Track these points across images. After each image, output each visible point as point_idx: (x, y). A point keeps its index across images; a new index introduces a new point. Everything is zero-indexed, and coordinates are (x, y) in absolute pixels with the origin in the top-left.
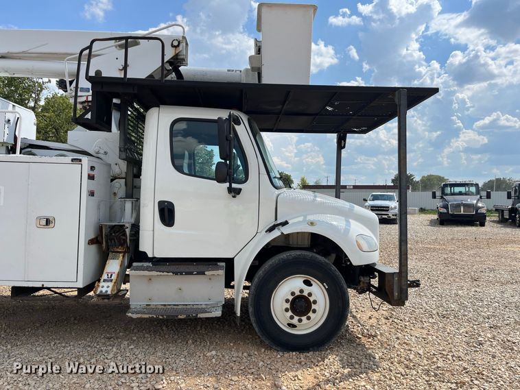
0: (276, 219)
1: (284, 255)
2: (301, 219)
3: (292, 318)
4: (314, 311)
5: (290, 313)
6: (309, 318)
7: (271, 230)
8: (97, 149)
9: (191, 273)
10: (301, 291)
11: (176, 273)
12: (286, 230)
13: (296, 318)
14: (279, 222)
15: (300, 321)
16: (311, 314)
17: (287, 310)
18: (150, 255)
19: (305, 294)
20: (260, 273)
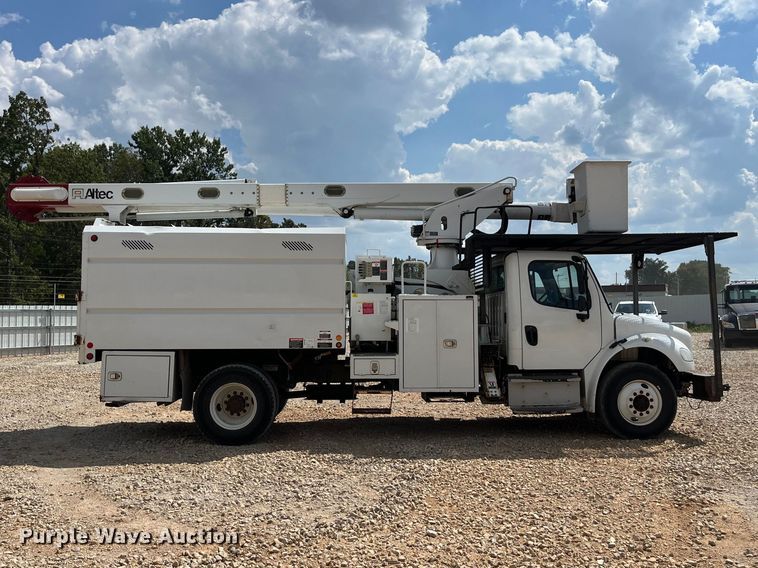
0: (615, 337)
1: (625, 366)
2: (636, 337)
3: (635, 412)
4: (652, 407)
5: (633, 409)
6: (648, 413)
7: (613, 346)
8: (450, 284)
9: (556, 380)
10: (641, 392)
11: (545, 381)
12: (627, 346)
13: (638, 413)
14: (618, 340)
15: (641, 414)
16: (649, 409)
17: (631, 407)
18: (520, 368)
19: (644, 394)
20: (608, 379)
